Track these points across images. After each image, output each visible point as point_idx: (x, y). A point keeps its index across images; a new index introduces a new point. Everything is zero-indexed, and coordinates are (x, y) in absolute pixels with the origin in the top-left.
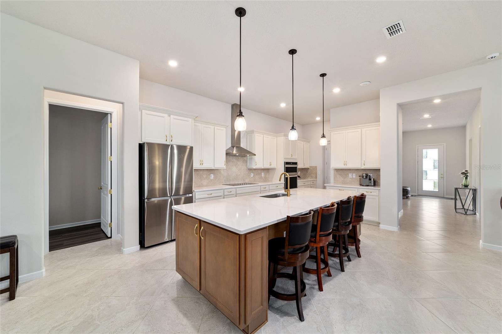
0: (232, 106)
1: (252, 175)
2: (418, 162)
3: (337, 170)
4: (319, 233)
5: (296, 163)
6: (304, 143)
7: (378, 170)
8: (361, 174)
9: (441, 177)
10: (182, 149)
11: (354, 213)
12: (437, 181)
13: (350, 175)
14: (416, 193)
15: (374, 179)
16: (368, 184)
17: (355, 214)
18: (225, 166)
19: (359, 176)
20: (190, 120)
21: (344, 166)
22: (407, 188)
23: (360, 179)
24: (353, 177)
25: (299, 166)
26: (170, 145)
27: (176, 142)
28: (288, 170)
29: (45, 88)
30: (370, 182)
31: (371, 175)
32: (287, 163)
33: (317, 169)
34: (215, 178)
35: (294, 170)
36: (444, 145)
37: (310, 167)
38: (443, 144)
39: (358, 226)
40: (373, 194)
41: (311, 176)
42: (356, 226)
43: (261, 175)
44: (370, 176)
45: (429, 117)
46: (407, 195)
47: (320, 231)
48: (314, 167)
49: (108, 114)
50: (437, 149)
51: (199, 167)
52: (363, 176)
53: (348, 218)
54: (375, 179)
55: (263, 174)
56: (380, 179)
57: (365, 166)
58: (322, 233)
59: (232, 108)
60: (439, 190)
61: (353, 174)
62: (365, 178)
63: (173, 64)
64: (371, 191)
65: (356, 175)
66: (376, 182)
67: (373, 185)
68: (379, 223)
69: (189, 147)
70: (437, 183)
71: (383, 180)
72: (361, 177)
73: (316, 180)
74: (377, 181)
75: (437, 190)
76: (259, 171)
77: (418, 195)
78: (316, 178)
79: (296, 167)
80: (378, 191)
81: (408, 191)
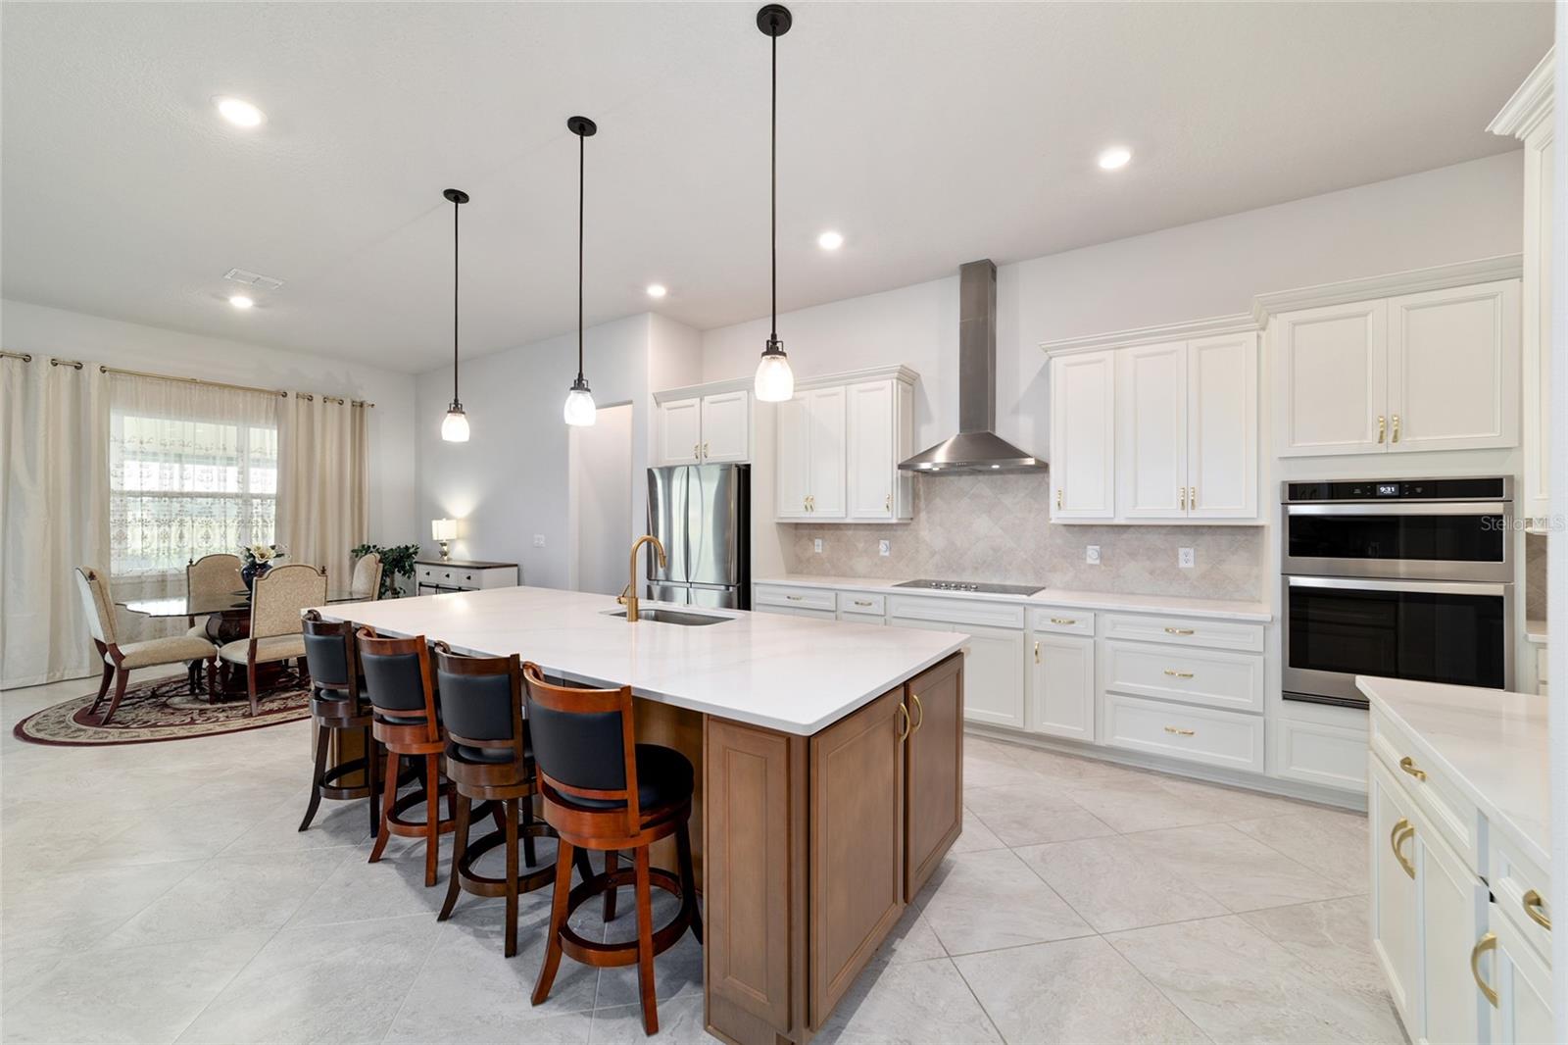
1: (1092, 554)
27: (718, 457)
51: (803, 516)
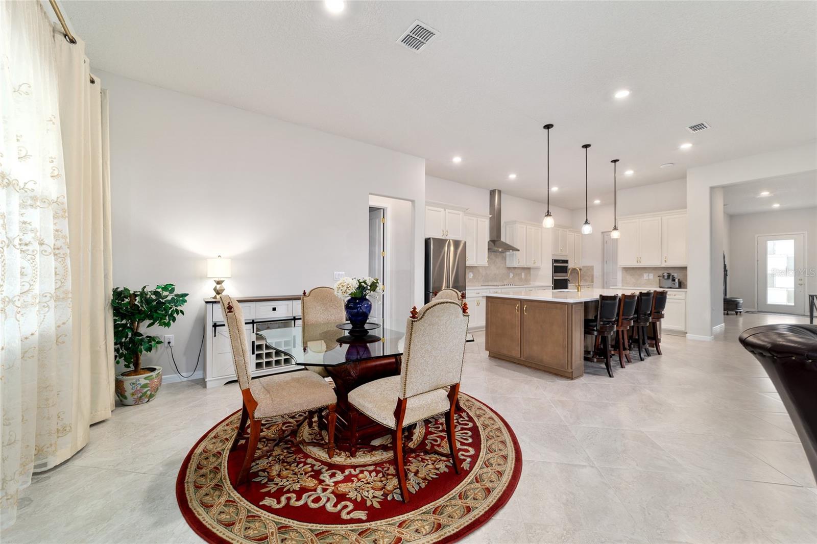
0: (491, 193)
1: (511, 275)
2: (758, 261)
3: (627, 269)
4: (621, 317)
5: (566, 262)
6: (575, 234)
7: (685, 268)
8: (660, 273)
9: (799, 285)
10: (457, 243)
11: (653, 309)
12: (793, 290)
13: (645, 276)
14: (754, 307)
15: (679, 280)
16: (670, 286)
17: (655, 309)
18: (487, 264)
19: (659, 276)
20: (461, 213)
21: (638, 264)
22: (737, 300)
23: (660, 280)
24: (650, 278)
25: (570, 265)
26: (447, 240)
27: (451, 237)
28: (556, 270)
29: (370, 194)
30: (674, 284)
31: (675, 275)
32: (556, 261)
33: (593, 270)
34: (474, 277)
35: (564, 270)
36: (804, 234)
37: (583, 267)
38: (803, 232)
39: (658, 323)
40: (677, 297)
41: (584, 280)
42: (656, 323)
43: (521, 275)
44: (673, 276)
45: (770, 195)
46: (737, 309)
47: (623, 315)
48: (589, 266)
49: (381, 209)
50: (793, 241)
52: (664, 276)
53: (648, 310)
54: (681, 279)
55: (523, 274)
56: (686, 281)
57: (666, 264)
58: (623, 317)
59: (491, 194)
60: (795, 303)
61: (650, 275)
62: (666, 278)
63: (457, 160)
64: (675, 293)
65: (654, 275)
66: (682, 283)
67: (677, 286)
68: (686, 333)
69: (463, 242)
70: (793, 292)
71: (691, 281)
72: (661, 278)
73: (592, 285)
74: (684, 283)
75: (793, 304)
76: (519, 271)
77: (758, 312)
78: (593, 282)
79: (567, 267)
80: (684, 293)
81: (739, 303)
